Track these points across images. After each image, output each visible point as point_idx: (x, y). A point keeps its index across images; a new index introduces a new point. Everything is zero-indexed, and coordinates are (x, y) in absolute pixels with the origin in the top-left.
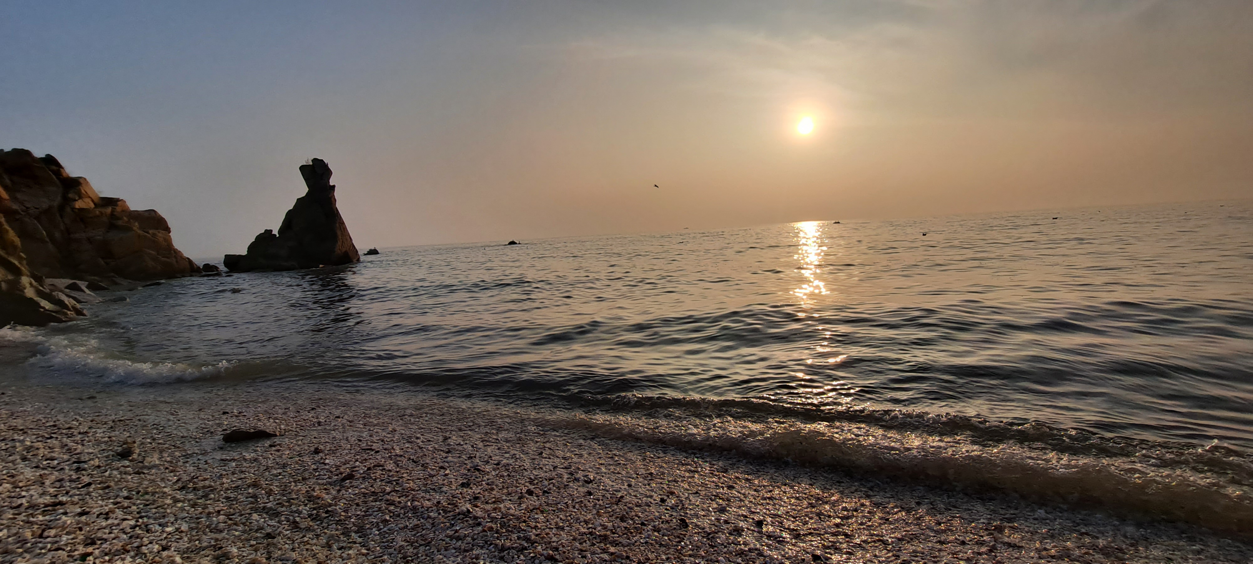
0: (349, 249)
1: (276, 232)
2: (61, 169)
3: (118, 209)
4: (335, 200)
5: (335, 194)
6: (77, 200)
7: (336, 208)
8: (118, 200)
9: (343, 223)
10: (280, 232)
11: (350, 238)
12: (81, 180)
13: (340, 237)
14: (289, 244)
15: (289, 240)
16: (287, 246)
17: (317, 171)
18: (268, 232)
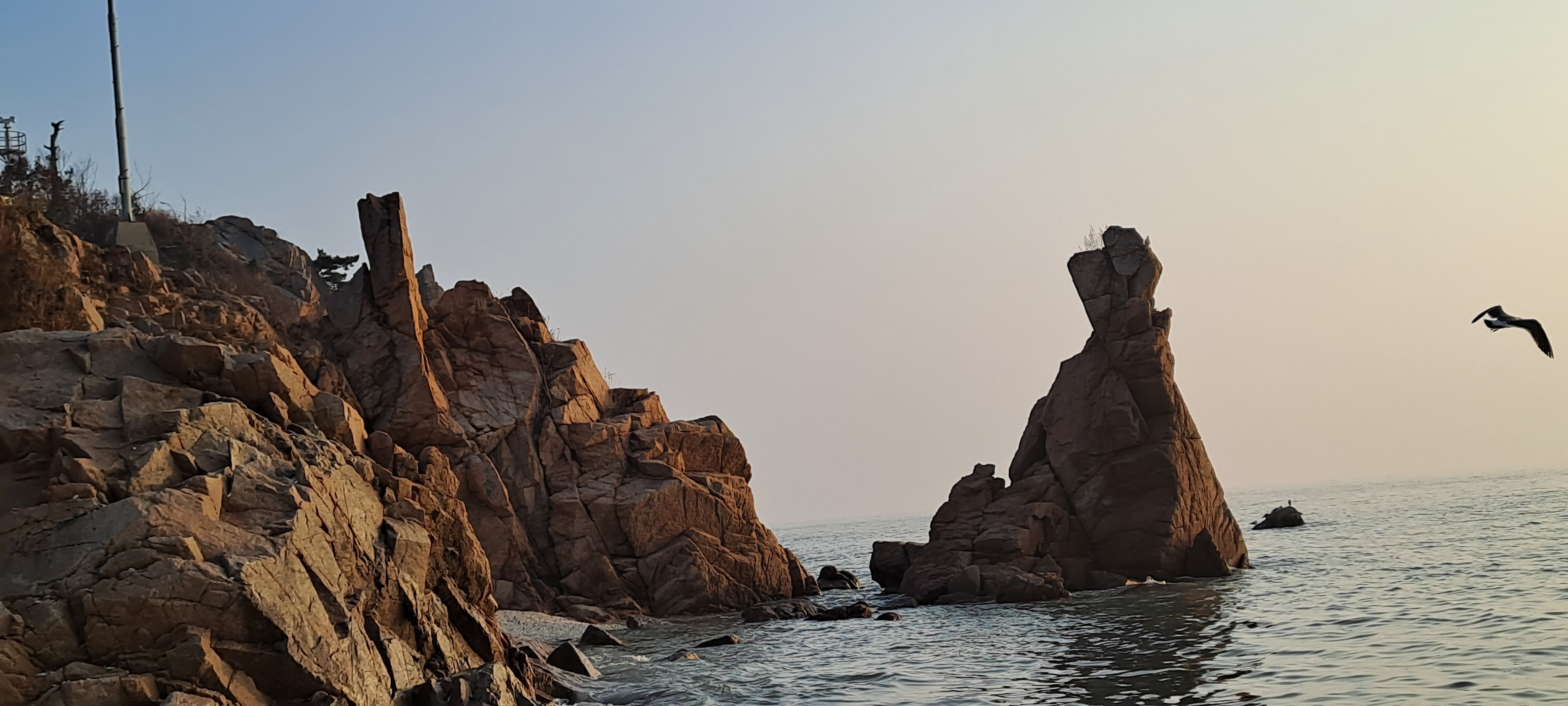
0: (1214, 524)
1: (1002, 472)
2: (540, 324)
3: (645, 420)
4: (1170, 359)
5: (1170, 339)
6: (565, 403)
7: (1174, 386)
8: (646, 395)
9: (1195, 437)
10: (1014, 472)
11: (1217, 485)
12: (575, 349)
13: (1185, 484)
14: (1041, 509)
15: (1040, 497)
16: (1035, 518)
17: (1117, 267)
18: (984, 471)
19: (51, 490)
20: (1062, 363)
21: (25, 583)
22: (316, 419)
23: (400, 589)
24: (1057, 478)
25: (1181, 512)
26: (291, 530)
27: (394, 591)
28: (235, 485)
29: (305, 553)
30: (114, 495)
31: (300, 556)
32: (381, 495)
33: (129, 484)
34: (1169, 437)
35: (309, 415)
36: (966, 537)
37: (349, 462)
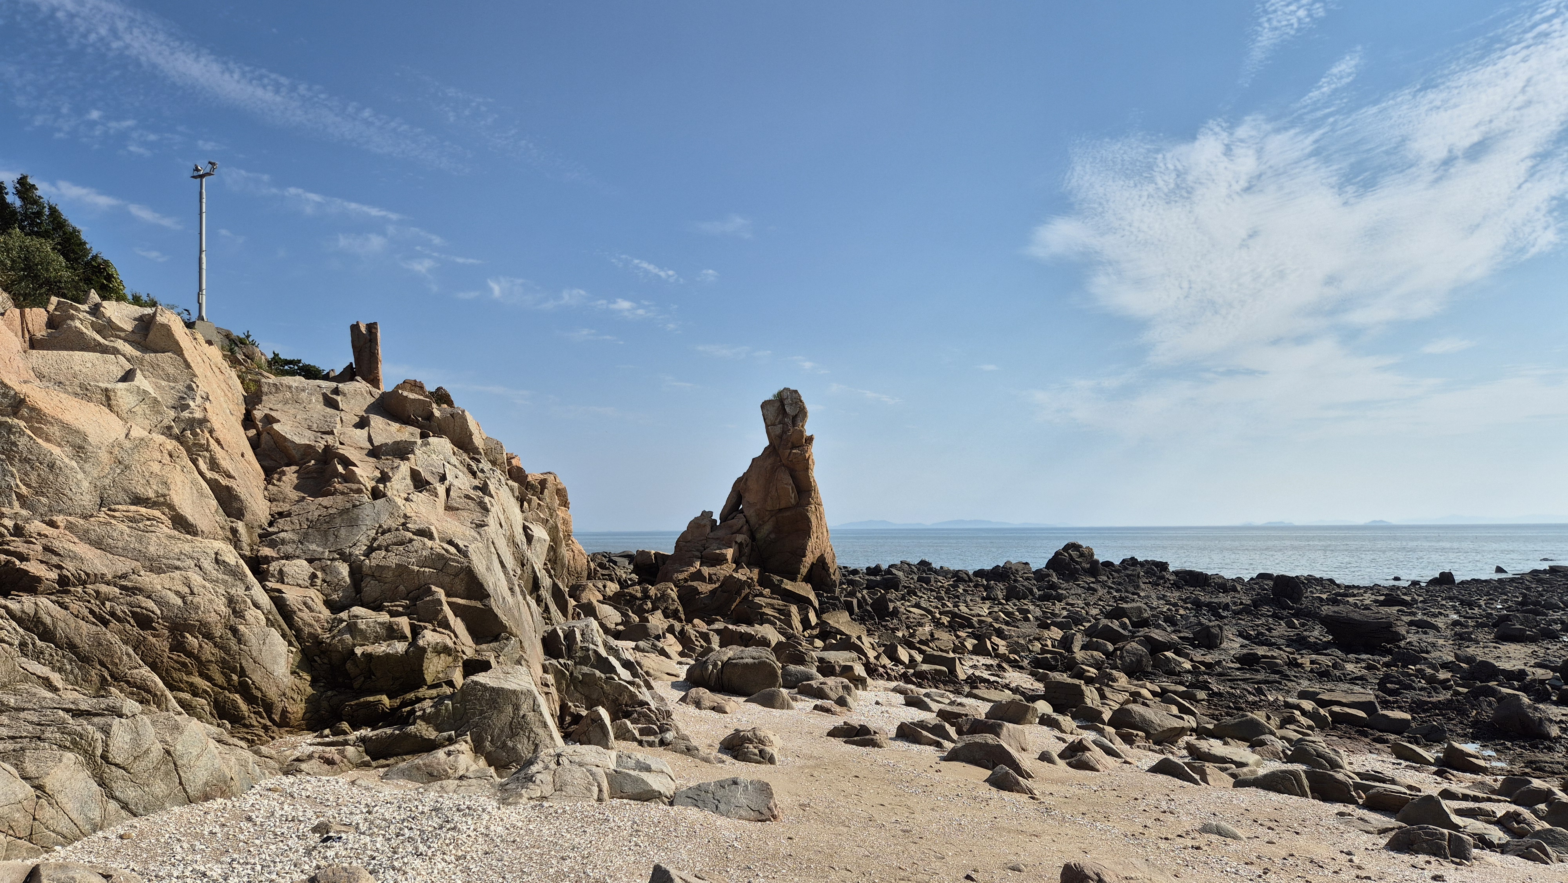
1: (716, 516)
10: (723, 516)
13: (814, 529)
14: (740, 538)
15: (739, 531)
16: (736, 542)
17: (787, 409)
18: (707, 515)
19: (334, 487)
20: (753, 459)
21: (320, 549)
22: (485, 454)
23: (533, 568)
24: (747, 522)
25: (811, 543)
26: (487, 525)
27: (530, 570)
28: (451, 493)
29: (495, 541)
30: (376, 494)
31: (493, 543)
32: (522, 506)
33: (385, 486)
34: (809, 503)
35: (482, 451)
36: (698, 550)
37: (507, 484)
